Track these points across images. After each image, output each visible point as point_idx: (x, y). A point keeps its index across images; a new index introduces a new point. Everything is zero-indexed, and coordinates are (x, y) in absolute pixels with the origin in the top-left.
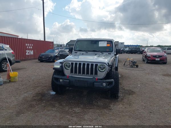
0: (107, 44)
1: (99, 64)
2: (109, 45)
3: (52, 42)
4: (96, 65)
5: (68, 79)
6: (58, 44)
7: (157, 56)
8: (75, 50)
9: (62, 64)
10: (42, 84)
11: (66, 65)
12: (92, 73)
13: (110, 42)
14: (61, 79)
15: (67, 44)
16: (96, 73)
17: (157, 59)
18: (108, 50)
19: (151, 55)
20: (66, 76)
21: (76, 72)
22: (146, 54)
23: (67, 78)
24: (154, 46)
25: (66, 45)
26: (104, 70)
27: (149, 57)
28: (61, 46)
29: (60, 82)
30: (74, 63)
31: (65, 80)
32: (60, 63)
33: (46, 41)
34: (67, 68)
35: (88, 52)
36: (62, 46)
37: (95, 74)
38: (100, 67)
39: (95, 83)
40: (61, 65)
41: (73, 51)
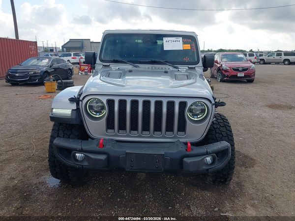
0: (184, 43)
1: (190, 102)
2: (188, 47)
3: (34, 42)
4: (183, 105)
5: (103, 149)
6: (45, 46)
7: (240, 69)
8: (102, 61)
9: (78, 104)
10: (20, 152)
11: (91, 107)
12: (170, 128)
13: (189, 39)
14: (81, 151)
15: (63, 47)
16: (182, 127)
17: (239, 75)
18: (187, 59)
19: (230, 68)
20: (93, 139)
21: (122, 127)
22: (219, 65)
23: (98, 149)
24: (213, 50)
25: (61, 48)
26: (200, 117)
27: (226, 71)
28: (52, 50)
29: (77, 160)
30: (117, 100)
31: (92, 156)
32: (72, 100)
33: (20, 40)
34: (93, 114)
35: (139, 65)
36: (55, 51)
37: (179, 130)
38: (190, 111)
39: (185, 159)
40: (74, 106)
41: (98, 61)
